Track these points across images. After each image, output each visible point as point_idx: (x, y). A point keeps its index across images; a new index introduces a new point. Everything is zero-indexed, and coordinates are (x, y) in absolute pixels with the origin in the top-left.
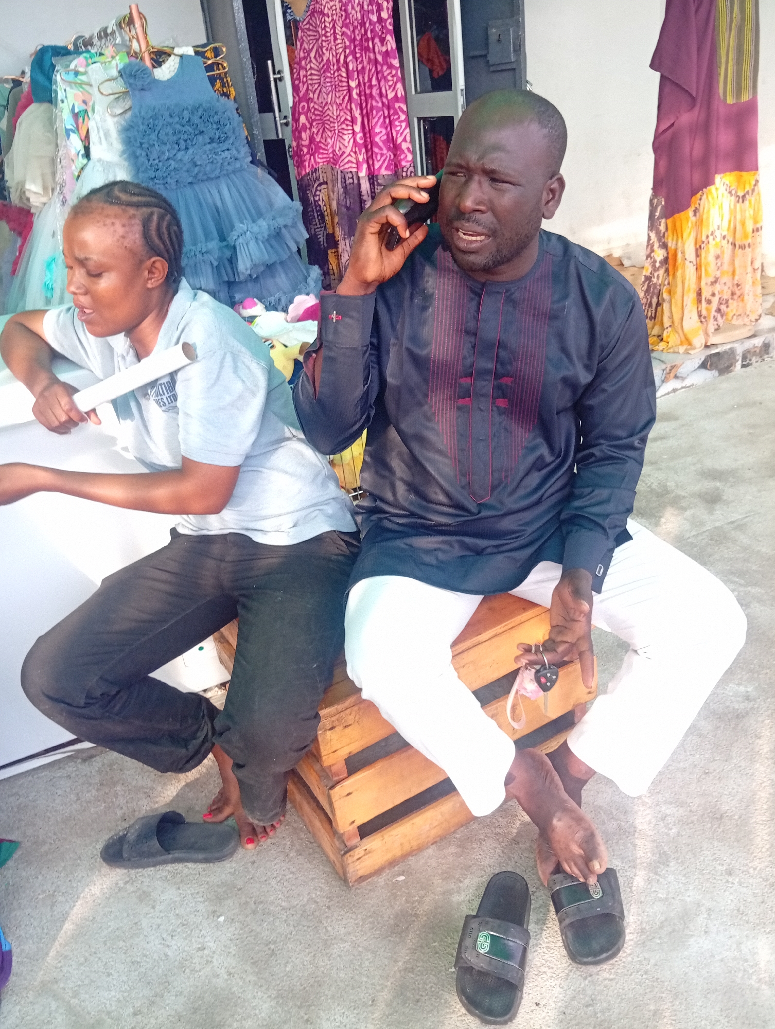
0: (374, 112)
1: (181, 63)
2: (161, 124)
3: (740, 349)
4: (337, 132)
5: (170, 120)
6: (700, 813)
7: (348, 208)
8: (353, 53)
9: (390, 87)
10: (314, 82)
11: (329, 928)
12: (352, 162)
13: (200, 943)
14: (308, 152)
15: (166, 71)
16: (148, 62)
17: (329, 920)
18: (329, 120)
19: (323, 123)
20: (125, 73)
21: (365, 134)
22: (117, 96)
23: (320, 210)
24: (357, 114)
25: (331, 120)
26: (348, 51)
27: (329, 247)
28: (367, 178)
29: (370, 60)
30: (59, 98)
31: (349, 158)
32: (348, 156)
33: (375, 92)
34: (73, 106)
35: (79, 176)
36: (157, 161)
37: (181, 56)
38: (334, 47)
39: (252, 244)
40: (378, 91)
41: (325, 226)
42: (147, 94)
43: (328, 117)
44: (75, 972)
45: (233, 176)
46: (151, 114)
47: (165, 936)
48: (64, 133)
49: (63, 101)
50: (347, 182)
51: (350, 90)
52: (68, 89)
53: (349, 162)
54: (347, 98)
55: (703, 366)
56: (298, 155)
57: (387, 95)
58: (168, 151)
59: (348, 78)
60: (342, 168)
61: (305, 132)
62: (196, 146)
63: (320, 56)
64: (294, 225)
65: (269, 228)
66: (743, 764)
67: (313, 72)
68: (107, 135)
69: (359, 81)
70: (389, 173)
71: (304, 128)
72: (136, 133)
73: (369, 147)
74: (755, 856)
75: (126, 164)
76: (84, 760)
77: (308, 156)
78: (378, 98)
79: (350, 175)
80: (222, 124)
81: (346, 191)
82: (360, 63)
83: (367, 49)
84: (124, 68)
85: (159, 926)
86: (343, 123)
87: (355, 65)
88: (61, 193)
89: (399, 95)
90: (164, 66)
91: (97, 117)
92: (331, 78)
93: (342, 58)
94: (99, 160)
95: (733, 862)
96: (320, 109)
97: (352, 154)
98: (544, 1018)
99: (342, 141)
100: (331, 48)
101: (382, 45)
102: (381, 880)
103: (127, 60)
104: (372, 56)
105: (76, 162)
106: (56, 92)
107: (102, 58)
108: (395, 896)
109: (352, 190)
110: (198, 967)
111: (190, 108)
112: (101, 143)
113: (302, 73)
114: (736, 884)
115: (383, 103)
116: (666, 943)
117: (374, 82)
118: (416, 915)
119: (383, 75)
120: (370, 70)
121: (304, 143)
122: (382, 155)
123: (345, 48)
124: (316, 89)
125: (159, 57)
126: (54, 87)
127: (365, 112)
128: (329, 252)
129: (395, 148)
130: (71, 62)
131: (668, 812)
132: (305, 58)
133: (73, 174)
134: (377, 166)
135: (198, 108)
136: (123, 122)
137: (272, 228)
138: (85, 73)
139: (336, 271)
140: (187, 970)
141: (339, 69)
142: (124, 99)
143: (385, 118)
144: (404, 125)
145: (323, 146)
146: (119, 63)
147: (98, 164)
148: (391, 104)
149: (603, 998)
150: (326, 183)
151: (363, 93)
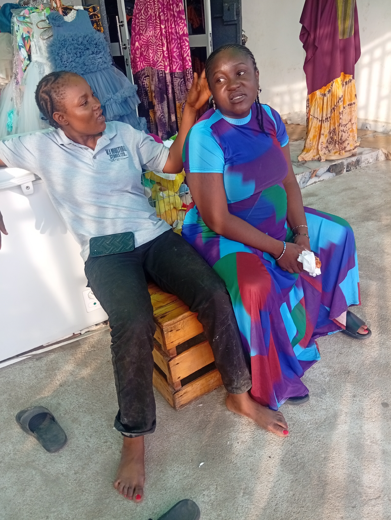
0: (173, 41)
1: (78, 14)
2: (68, 44)
3: (346, 163)
4: (155, 50)
5: (73, 42)
6: (339, 371)
7: (160, 89)
8: (163, 11)
9: (181, 29)
10: (143, 25)
11: (168, 429)
12: (162, 66)
13: (105, 439)
14: (139, 61)
15: (70, 17)
16: (61, 13)
17: (168, 426)
18: (151, 44)
19: (148, 46)
20: (50, 17)
21: (168, 52)
22: (45, 29)
23: (145, 89)
24: (165, 42)
25: (152, 44)
26: (160, 10)
27: (150, 108)
28: (169, 74)
29: (171, 15)
30: (16, 30)
31: (161, 64)
32: (160, 63)
33: (173, 31)
34: (23, 34)
35: (25, 70)
36: (66, 62)
37: (77, 10)
38: (153, 8)
39: (114, 105)
40: (175, 31)
41: (148, 98)
42: (61, 28)
43: (150, 43)
44: (43, 456)
45: (103, 71)
46: (63, 38)
47: (87, 437)
48: (18, 48)
49: (17, 31)
50: (160, 76)
51: (161, 29)
52: (20, 25)
53: (161, 65)
54: (160, 33)
55: (329, 170)
56: (134, 62)
57: (179, 33)
58: (72, 57)
59: (160, 23)
60: (157, 69)
61: (138, 51)
62: (85, 56)
63: (146, 12)
64: (134, 96)
65: (122, 98)
66: (358, 349)
67: (143, 20)
68: (40, 49)
69: (166, 25)
70: (181, 71)
71: (138, 48)
72: (55, 48)
73: (171, 58)
74: (365, 389)
75: (50, 64)
76: (37, 360)
77: (139, 63)
78: (175, 34)
79: (161, 72)
80: (98, 45)
81: (159, 80)
82: (166, 17)
83: (170, 9)
84: (49, 15)
85: (84, 433)
86: (158, 46)
87: (164, 17)
88: (16, 78)
89: (185, 33)
90: (68, 15)
91: (35, 40)
92: (152, 23)
93: (158, 13)
94: (36, 62)
95: (356, 392)
96: (146, 39)
97: (162, 61)
98: (274, 463)
99: (157, 55)
100: (152, 8)
101: (177, 8)
102: (191, 407)
103: (49, 11)
104: (172, 13)
105: (24, 63)
106: (13, 27)
107: (37, 10)
108: (198, 413)
109: (162, 80)
110: (105, 450)
111: (82, 36)
112: (37, 53)
113: (137, 21)
114: (358, 401)
115: (177, 37)
116: (327, 428)
117: (173, 26)
118: (210, 421)
119: (177, 22)
120: (171, 20)
121: (137, 56)
122: (177, 62)
123: (159, 8)
124: (144, 29)
125: (66, 10)
126: (12, 24)
127: (168, 41)
128: (150, 111)
129: (183, 60)
130: (21, 12)
131: (325, 371)
132: (138, 13)
133: (22, 68)
134: (174, 68)
135: (86, 36)
136: (49, 43)
137: (123, 97)
138: (29, 17)
139: (153, 120)
140: (100, 452)
141: (156, 19)
142: (48, 31)
143: (178, 44)
144: (187, 48)
145: (147, 58)
146: (45, 12)
147: (35, 63)
148: (181, 37)
149: (300, 453)
150: (149, 76)
151: (168, 32)
